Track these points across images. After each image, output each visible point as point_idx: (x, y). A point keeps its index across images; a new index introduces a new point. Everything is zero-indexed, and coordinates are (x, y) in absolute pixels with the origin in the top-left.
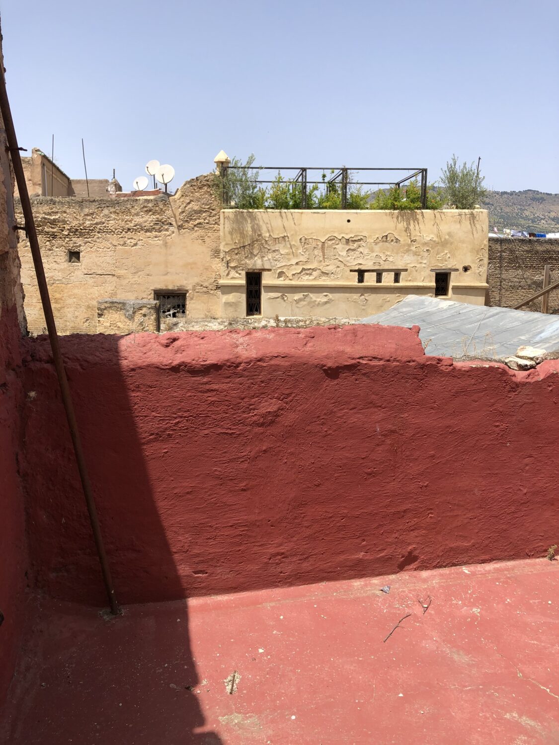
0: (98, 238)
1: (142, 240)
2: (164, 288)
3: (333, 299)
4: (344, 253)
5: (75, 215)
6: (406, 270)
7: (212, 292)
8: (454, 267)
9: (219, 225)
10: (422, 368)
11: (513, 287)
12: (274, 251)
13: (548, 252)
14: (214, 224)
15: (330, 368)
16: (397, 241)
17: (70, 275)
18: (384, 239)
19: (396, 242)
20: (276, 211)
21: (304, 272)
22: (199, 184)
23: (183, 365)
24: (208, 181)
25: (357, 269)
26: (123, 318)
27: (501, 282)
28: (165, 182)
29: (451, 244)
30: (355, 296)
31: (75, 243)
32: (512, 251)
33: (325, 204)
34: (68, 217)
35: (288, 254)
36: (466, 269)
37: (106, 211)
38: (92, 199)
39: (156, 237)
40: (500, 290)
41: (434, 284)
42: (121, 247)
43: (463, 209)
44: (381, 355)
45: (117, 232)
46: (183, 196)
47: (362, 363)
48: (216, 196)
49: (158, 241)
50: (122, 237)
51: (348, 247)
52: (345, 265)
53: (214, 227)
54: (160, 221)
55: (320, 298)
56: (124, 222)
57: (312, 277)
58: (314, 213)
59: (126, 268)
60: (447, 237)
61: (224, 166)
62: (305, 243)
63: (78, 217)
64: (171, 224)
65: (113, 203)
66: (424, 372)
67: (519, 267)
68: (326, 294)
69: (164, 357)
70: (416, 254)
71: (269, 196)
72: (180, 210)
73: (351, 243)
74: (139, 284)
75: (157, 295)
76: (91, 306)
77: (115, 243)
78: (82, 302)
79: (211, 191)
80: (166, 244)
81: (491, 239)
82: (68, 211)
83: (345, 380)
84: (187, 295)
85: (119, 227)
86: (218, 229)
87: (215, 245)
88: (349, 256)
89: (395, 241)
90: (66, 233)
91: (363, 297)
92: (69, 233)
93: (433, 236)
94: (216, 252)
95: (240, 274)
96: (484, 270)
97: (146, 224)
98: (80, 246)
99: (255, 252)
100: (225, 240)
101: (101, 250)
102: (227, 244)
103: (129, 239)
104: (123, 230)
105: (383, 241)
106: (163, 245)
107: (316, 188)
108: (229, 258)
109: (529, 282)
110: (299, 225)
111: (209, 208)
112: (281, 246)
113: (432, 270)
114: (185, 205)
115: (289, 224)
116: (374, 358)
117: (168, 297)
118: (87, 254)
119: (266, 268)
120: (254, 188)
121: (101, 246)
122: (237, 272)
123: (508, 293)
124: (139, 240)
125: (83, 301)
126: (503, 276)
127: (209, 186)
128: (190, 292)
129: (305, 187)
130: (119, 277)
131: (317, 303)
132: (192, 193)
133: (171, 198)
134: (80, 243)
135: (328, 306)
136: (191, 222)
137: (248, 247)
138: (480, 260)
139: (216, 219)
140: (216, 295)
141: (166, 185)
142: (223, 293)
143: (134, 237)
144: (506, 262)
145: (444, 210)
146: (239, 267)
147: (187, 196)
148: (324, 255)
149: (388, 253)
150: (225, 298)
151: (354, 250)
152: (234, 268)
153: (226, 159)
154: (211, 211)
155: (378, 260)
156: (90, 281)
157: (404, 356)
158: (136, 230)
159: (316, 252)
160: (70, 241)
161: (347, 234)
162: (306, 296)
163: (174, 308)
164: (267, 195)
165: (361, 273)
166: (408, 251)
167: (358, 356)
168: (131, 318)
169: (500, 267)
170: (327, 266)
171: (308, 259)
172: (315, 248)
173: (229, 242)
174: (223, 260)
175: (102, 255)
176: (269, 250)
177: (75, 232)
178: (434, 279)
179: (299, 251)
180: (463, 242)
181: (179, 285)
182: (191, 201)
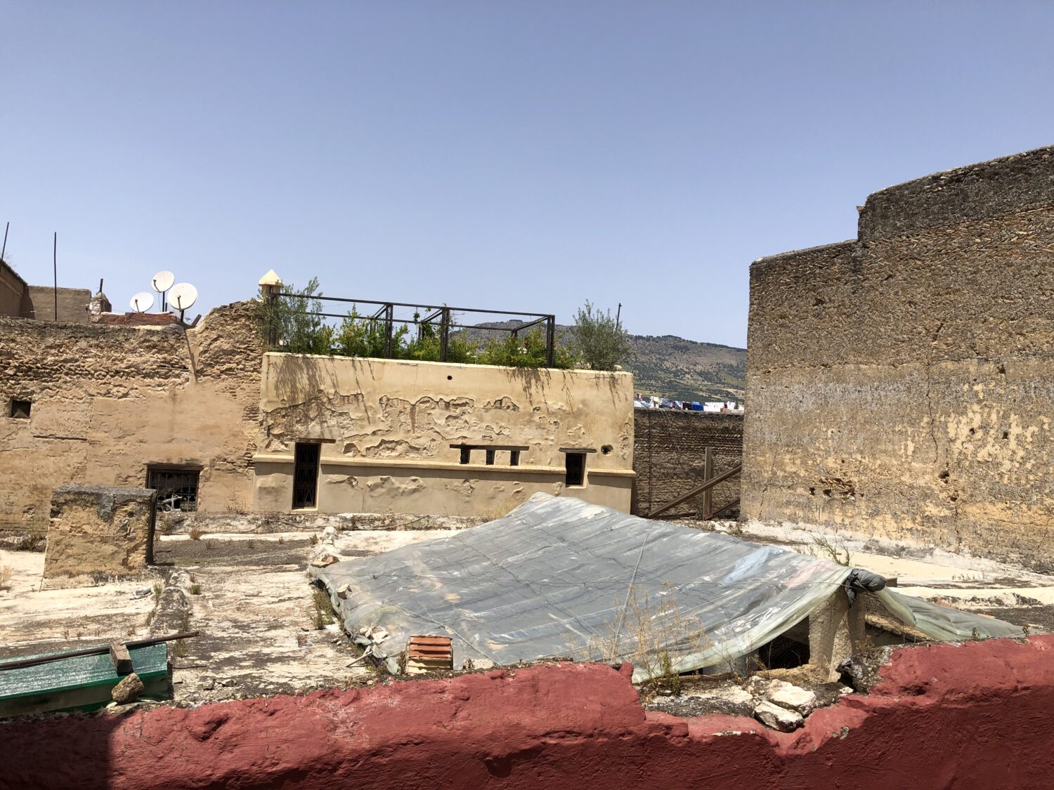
0: (65, 382)
1: (136, 389)
2: (165, 462)
3: (425, 486)
4: (442, 421)
5: (30, 345)
6: (527, 448)
7: (240, 470)
8: (590, 447)
9: (259, 372)
10: (642, 745)
11: (666, 475)
12: (341, 414)
13: (708, 429)
14: (252, 372)
15: (496, 758)
16: (515, 408)
17: (10, 438)
18: (498, 405)
19: (514, 410)
20: (347, 358)
21: (383, 446)
22: (233, 314)
23: (233, 777)
24: (247, 310)
25: (460, 444)
26: (94, 518)
27: (651, 468)
28: (182, 307)
29: (586, 415)
30: (457, 482)
31: (25, 388)
32: (663, 427)
33: (416, 353)
34: (18, 349)
35: (361, 419)
36: (606, 450)
37: (83, 344)
38: (61, 324)
39: (159, 386)
40: (650, 478)
41: (565, 469)
42: (101, 398)
43: (601, 370)
44: (580, 726)
45: (98, 375)
46: (207, 328)
47: (550, 744)
48: (257, 333)
49: (163, 392)
50: (105, 384)
51: (448, 414)
52: (443, 438)
53: (251, 376)
54: (168, 363)
55: (406, 484)
56: (110, 361)
57: (394, 454)
58: (402, 364)
59: (106, 430)
60: (581, 406)
61: (272, 291)
62: (387, 405)
63: (35, 349)
64: (185, 368)
65: (95, 333)
66: (646, 750)
67: (673, 448)
68: (414, 478)
69: (197, 763)
70: (540, 426)
71: (338, 337)
72: (201, 349)
73: (452, 408)
74: (125, 454)
75: (153, 473)
76: (39, 486)
77: (93, 392)
78: (25, 479)
79: (251, 325)
80: (174, 397)
81: (637, 411)
82: (18, 339)
83: (521, 777)
84: (201, 473)
85: (101, 368)
86: (258, 378)
87: (251, 401)
88: (449, 425)
89: (512, 408)
90: (11, 373)
91: (468, 483)
92: (16, 372)
93: (562, 404)
94: (252, 412)
95: (286, 445)
96: (629, 451)
97: (145, 366)
98: (33, 392)
99: (312, 414)
100: (267, 396)
101: (67, 400)
102: (269, 402)
103: (116, 386)
104: (107, 373)
105: (496, 407)
106: (170, 397)
107: (404, 331)
108: (271, 422)
109: (686, 468)
110: (380, 379)
111: (245, 349)
112: (352, 407)
113: (561, 450)
114: (209, 341)
115: (365, 377)
116: (569, 732)
117: (170, 476)
118: (43, 406)
119: (326, 438)
120: (317, 324)
121: (68, 394)
122: (282, 443)
123: (660, 483)
124: (132, 389)
125: (27, 478)
126: (654, 460)
127: (249, 318)
128: (206, 469)
129: (390, 328)
130: (92, 443)
131: (401, 491)
132: (222, 325)
133: (189, 330)
134: (32, 389)
135: (417, 495)
136: (217, 367)
137: (302, 407)
138: (625, 439)
139: (255, 365)
140: (246, 475)
141: (182, 311)
142: (259, 473)
143: (124, 384)
144: (657, 442)
145: (576, 371)
146: (287, 435)
147: (213, 329)
148: (413, 423)
149: (503, 424)
150: (261, 481)
151: (456, 418)
152: (278, 436)
153: (277, 283)
154: (248, 352)
155: (489, 433)
156: (44, 448)
157: (614, 724)
158: (128, 374)
159: (402, 418)
160: (15, 384)
161: (447, 395)
162: (386, 480)
163: (178, 492)
164: (335, 336)
165: (465, 450)
166: (530, 422)
167: (542, 732)
168: (108, 518)
169: (649, 448)
170: (418, 438)
171: (391, 427)
172: (401, 412)
173: (272, 399)
174: (261, 425)
175: (69, 408)
176: (333, 412)
177: (26, 372)
178: (564, 462)
179: (378, 416)
180: (602, 413)
181: (188, 459)
182: (219, 337)
